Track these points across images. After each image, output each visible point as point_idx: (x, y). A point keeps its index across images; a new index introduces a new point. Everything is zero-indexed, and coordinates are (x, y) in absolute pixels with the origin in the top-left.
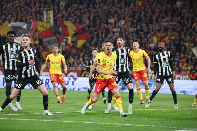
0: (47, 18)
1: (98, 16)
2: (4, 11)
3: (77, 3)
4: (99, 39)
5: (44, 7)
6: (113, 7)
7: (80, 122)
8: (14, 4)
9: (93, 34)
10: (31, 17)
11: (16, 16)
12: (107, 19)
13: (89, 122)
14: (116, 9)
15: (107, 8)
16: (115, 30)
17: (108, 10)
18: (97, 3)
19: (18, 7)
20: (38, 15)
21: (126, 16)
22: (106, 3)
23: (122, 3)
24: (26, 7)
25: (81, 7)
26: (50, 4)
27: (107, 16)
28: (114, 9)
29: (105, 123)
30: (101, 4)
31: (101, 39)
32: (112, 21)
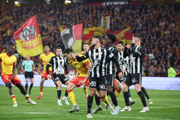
0: (104, 23)
1: (150, 20)
2: (64, 18)
3: (130, 9)
4: (151, 41)
5: (100, 13)
6: (163, 12)
7: (134, 118)
8: (73, 10)
9: (145, 37)
10: (89, 22)
11: (75, 21)
12: (158, 22)
13: (143, 118)
14: (167, 13)
15: (158, 12)
16: (166, 32)
17: (159, 14)
18: (149, 8)
19: (77, 13)
20: (95, 20)
21: (176, 20)
22: (157, 8)
23: (171, 7)
24: (84, 13)
25: (134, 12)
26: (105, 10)
27: (158, 20)
28: (164, 13)
29: (157, 119)
30: (152, 9)
31: (152, 41)
32: (162, 24)
